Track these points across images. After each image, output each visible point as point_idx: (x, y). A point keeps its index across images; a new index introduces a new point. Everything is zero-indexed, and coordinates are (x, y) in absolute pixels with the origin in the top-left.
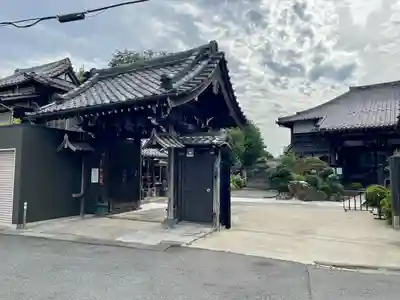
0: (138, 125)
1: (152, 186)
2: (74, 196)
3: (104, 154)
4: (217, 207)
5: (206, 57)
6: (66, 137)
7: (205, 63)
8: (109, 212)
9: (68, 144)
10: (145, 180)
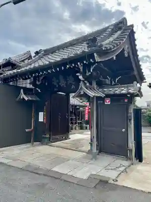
0: (69, 82)
1: (76, 123)
2: (27, 130)
3: (46, 103)
4: (132, 144)
5: (120, 29)
6: (22, 91)
7: (119, 32)
8: (50, 141)
9: (23, 96)
10: (72, 119)
